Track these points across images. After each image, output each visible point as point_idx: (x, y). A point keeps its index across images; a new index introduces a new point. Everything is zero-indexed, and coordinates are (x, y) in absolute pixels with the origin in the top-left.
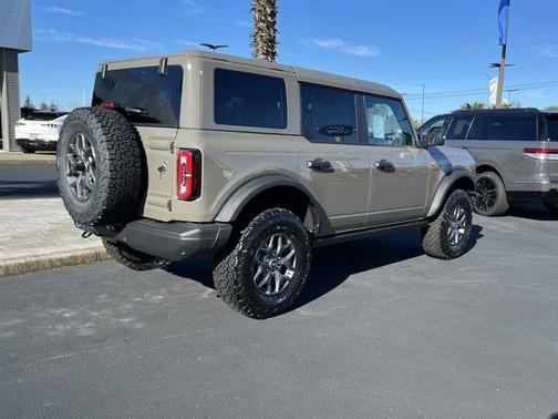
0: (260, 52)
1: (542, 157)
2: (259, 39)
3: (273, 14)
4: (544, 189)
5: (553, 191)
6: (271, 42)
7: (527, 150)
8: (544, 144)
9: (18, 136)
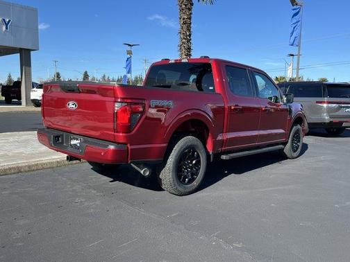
0: (183, 55)
1: (325, 105)
2: (183, 48)
3: (190, 35)
4: (327, 121)
5: (331, 122)
6: (189, 49)
7: (317, 102)
8: (326, 99)
9: (32, 98)
